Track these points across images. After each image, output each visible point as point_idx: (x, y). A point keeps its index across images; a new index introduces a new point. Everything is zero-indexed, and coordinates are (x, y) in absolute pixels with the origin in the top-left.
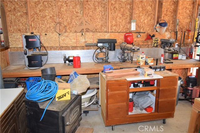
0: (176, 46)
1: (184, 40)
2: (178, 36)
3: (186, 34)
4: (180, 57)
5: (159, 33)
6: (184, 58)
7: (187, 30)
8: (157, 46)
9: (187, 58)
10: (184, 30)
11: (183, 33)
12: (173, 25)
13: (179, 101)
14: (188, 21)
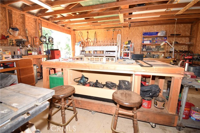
0: (29, 47)
1: (34, 43)
2: (29, 40)
3: (34, 39)
4: (33, 53)
5: (13, 35)
6: (36, 53)
7: (35, 37)
8: (13, 45)
9: (38, 54)
10: (32, 37)
11: (32, 38)
12: (23, 32)
13: (38, 81)
14: (34, 31)
